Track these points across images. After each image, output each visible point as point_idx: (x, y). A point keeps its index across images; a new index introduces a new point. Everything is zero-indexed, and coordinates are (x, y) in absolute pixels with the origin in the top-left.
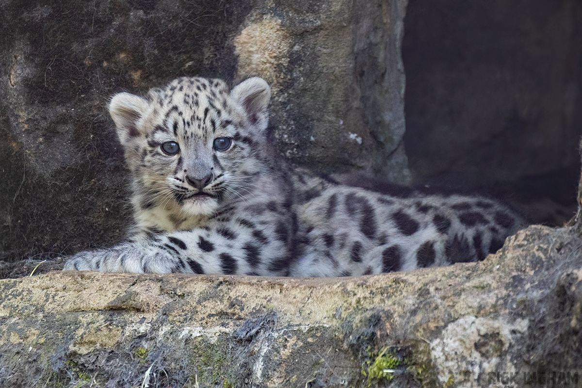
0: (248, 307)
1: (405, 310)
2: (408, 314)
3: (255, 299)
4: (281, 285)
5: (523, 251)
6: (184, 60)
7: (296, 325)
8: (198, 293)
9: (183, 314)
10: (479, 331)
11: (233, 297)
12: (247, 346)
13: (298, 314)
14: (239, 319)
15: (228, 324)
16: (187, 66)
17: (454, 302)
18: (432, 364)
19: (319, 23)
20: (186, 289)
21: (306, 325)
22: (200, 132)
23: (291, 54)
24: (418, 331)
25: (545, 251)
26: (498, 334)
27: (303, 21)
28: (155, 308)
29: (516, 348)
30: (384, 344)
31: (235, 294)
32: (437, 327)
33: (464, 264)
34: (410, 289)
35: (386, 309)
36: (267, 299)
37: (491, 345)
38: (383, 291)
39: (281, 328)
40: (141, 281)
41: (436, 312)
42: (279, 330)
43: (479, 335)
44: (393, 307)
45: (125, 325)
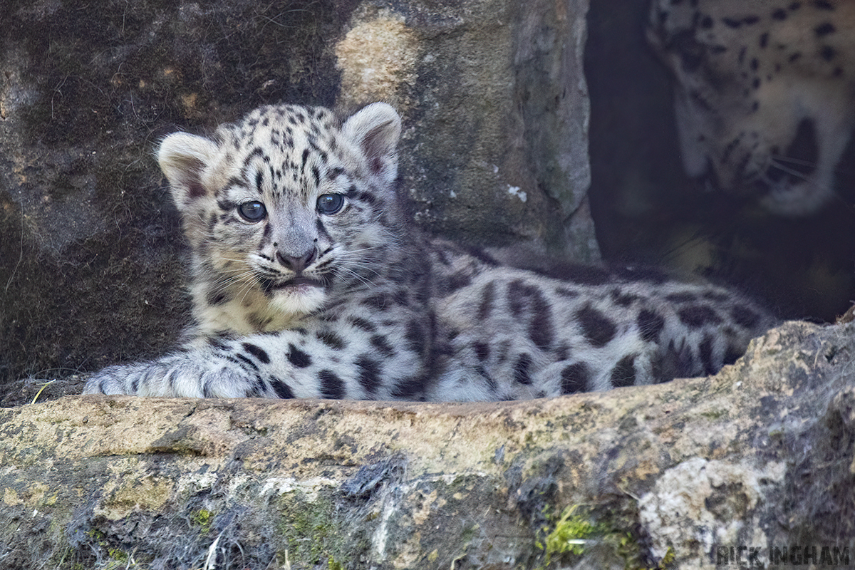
0: (363, 448)
1: (601, 449)
2: (605, 457)
3: (373, 435)
4: (412, 414)
5: (776, 359)
6: (261, 78)
7: (437, 474)
8: (288, 427)
9: (265, 458)
10: (711, 480)
11: (341, 433)
12: (362, 505)
13: (439, 458)
14: (350, 465)
15: (333, 473)
16: (265, 86)
17: (673, 438)
18: (641, 530)
19: (462, 21)
20: (269, 421)
21: (450, 474)
22: (297, 187)
23: (420, 68)
24: (620, 481)
25: (809, 360)
26: (741, 484)
27: (439, 18)
28: (222, 449)
29: (767, 506)
30: (568, 501)
31: (343, 428)
32: (648, 475)
33: (687, 380)
34: (607, 417)
35: (572, 448)
36: (392, 436)
37: (730, 501)
38: (566, 422)
39: (413, 478)
40: (201, 410)
41: (647, 452)
42: (411, 481)
43: (712, 486)
44: (581, 445)
45: (179, 476)
